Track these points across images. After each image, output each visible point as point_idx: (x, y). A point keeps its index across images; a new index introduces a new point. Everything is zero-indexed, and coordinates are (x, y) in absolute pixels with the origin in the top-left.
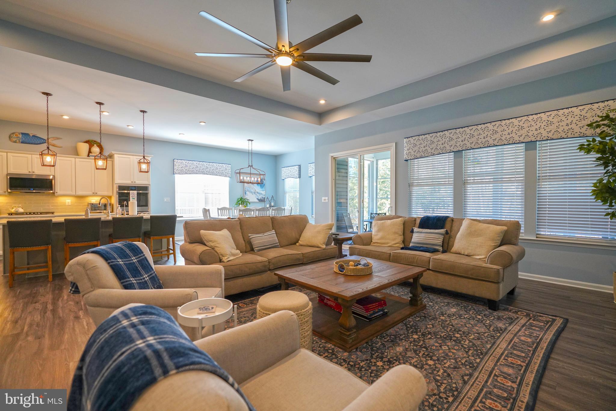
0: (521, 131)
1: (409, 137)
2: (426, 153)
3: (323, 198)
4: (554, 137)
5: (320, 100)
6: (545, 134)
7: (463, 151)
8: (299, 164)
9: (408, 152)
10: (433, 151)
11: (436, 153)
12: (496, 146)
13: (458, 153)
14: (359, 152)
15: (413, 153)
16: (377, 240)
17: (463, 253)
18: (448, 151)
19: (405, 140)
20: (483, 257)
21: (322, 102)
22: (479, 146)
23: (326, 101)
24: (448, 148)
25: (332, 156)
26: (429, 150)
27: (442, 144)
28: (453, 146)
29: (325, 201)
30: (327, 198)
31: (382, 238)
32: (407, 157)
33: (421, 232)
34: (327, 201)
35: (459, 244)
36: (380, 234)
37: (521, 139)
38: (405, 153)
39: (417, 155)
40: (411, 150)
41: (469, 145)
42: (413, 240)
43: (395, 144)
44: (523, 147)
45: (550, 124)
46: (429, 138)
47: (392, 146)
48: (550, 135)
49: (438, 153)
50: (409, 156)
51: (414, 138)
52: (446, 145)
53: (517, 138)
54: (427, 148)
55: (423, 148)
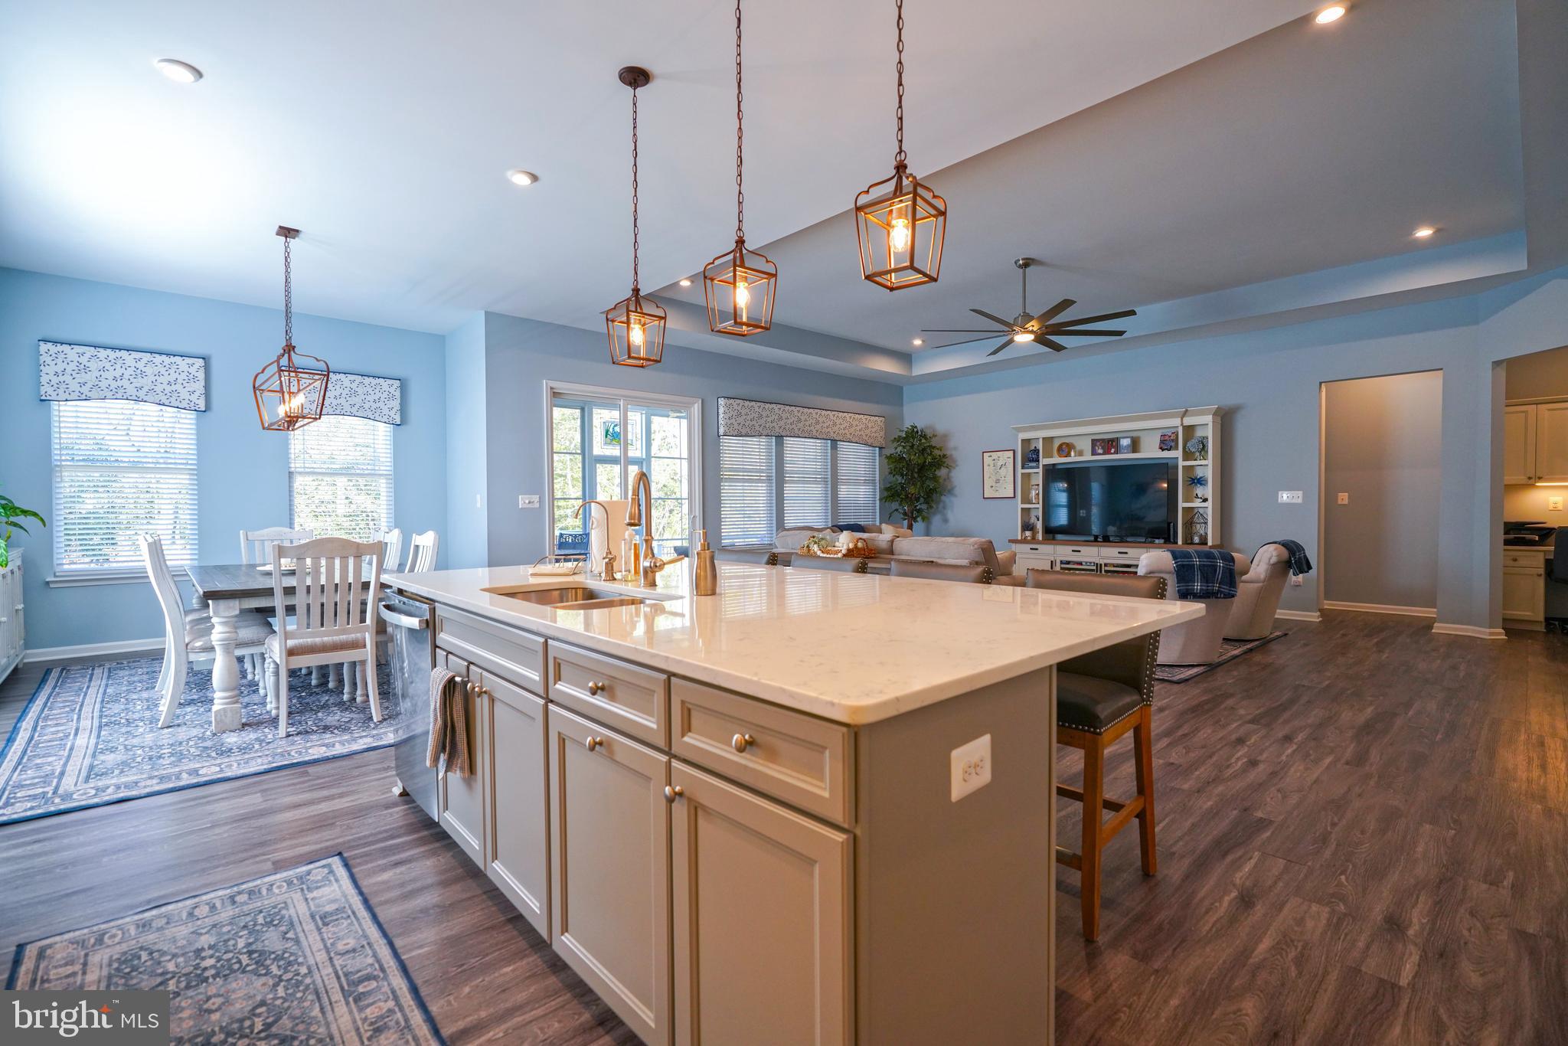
0: (835, 428)
1: (730, 398)
3: (523, 501)
4: (853, 440)
6: (848, 436)
7: (785, 438)
8: (198, 350)
9: (729, 422)
10: (761, 429)
12: (815, 438)
13: (779, 439)
15: (734, 426)
18: (777, 435)
19: (722, 401)
21: (685, 283)
23: (692, 282)
24: (777, 429)
25: (551, 388)
27: (771, 422)
28: (782, 428)
29: (530, 506)
30: (536, 498)
32: (727, 431)
34: (537, 506)
37: (835, 436)
38: (722, 423)
41: (795, 431)
43: (700, 402)
44: (829, 445)
45: (851, 426)
46: (757, 409)
47: (694, 403)
48: (850, 437)
49: (766, 434)
50: (730, 431)
51: (738, 402)
52: (776, 424)
53: (832, 434)
54: (755, 422)
55: (749, 422)
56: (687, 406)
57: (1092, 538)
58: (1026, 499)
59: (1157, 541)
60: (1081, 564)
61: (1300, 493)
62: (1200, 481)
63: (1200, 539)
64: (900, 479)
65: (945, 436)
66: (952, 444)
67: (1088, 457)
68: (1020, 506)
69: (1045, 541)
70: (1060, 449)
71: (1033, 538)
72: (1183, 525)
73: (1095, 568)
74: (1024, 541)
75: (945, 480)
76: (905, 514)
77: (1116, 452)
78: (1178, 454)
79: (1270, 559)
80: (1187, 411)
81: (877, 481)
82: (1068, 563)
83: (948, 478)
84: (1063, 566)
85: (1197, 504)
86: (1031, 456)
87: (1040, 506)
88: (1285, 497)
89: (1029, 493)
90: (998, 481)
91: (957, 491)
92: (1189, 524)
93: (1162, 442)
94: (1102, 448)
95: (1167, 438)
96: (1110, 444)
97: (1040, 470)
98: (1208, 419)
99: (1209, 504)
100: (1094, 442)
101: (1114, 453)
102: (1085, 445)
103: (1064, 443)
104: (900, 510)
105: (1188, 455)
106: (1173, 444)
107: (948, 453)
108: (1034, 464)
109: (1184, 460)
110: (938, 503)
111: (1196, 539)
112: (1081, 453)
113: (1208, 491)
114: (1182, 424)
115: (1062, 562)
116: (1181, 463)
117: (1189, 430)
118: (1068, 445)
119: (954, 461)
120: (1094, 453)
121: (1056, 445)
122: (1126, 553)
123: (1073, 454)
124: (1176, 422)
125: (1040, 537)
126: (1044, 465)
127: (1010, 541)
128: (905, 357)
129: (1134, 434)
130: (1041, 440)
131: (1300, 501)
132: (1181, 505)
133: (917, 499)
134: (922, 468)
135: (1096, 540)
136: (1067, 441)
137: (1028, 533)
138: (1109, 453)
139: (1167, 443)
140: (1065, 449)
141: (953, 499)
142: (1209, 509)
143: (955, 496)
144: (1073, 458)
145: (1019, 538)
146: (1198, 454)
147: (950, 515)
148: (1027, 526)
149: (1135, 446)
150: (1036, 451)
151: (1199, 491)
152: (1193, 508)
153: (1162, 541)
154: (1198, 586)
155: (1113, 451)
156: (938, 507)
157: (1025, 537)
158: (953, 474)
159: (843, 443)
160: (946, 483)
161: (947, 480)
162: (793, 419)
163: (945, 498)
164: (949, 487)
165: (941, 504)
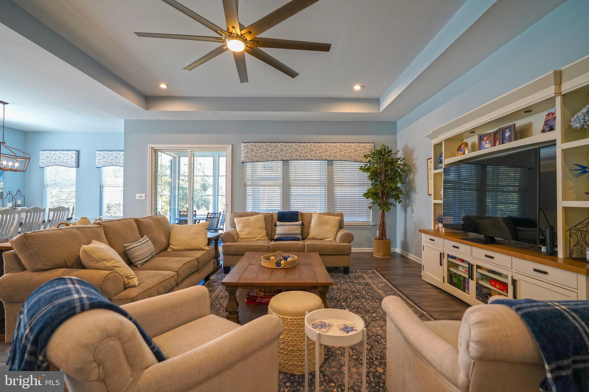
0: (327, 153)
1: (247, 142)
2: (261, 159)
3: (138, 196)
4: (343, 159)
5: (159, 84)
6: (339, 157)
7: (290, 161)
8: (77, 149)
9: (245, 155)
10: (267, 157)
11: (270, 159)
12: (312, 160)
13: (286, 162)
14: (190, 148)
15: (250, 157)
16: (245, 235)
17: (317, 238)
18: (280, 159)
19: (242, 144)
20: (332, 239)
21: (163, 86)
22: (301, 159)
23: (167, 85)
24: (279, 156)
25: (152, 148)
26: (265, 156)
27: (275, 153)
28: (283, 156)
29: (141, 198)
30: (143, 195)
31: (249, 233)
32: (245, 160)
33: (285, 225)
34: (144, 198)
35: (313, 231)
36: (247, 230)
37: (327, 158)
38: (242, 156)
39: (254, 159)
40: (248, 154)
41: (295, 157)
42: (277, 232)
43: (231, 146)
44: (326, 163)
46: (265, 146)
47: (228, 148)
48: (341, 158)
49: (272, 160)
50: (247, 159)
51: (251, 144)
52: (278, 154)
53: (324, 157)
54: (263, 154)
55: (259, 154)
56: (224, 149)
58: (438, 196)
60: (462, 261)
65: (412, 151)
66: (415, 156)
67: (478, 152)
68: (433, 201)
70: (459, 148)
72: (563, 231)
78: (557, 134)
80: (560, 74)
82: (454, 258)
83: (413, 180)
86: (440, 160)
87: (442, 202)
91: (417, 190)
97: (443, 169)
103: (463, 143)
107: (413, 162)
108: (439, 165)
109: (564, 142)
114: (558, 93)
115: (448, 255)
116: (559, 148)
119: (416, 168)
122: (493, 257)
123: (467, 151)
124: (550, 91)
126: (445, 165)
127: (422, 231)
128: (375, 101)
132: (560, 204)
137: (441, 226)
140: (462, 148)
141: (416, 195)
143: (416, 193)
144: (468, 154)
145: (432, 229)
147: (414, 207)
148: (439, 220)
150: (441, 153)
156: (409, 201)
157: (436, 229)
158: (415, 178)
159: (337, 162)
160: (413, 184)
161: (413, 182)
162: (292, 150)
163: (413, 195)
164: (414, 187)
165: (411, 199)
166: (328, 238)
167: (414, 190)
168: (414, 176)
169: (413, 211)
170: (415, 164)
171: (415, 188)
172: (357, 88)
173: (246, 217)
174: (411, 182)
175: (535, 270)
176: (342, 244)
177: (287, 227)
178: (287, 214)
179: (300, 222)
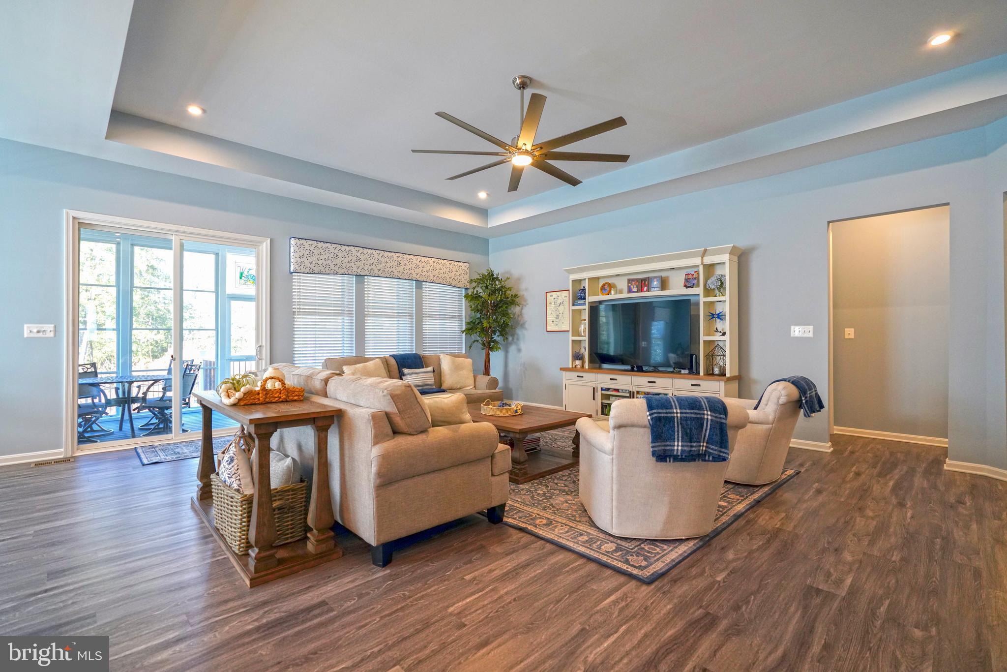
1: (302, 239)
3: (29, 329)
4: (436, 281)
6: (431, 277)
7: (366, 277)
9: (300, 260)
10: (336, 268)
11: (341, 271)
12: (399, 278)
13: (360, 277)
14: (178, 232)
15: (308, 264)
18: (353, 273)
19: (293, 241)
20: (472, 387)
21: (194, 110)
22: (385, 275)
23: (204, 111)
24: (355, 269)
25: (74, 218)
26: (332, 266)
27: (348, 262)
28: (360, 268)
29: (40, 335)
30: (47, 326)
32: (299, 269)
34: (50, 335)
35: (448, 380)
37: (411, 277)
38: (293, 261)
39: (314, 268)
40: (304, 259)
41: (376, 272)
43: (269, 241)
44: (414, 285)
45: (435, 269)
46: (332, 250)
47: (261, 242)
48: (435, 279)
49: (343, 273)
50: (302, 268)
51: (310, 242)
52: (353, 264)
53: (415, 276)
54: (329, 262)
55: (323, 261)
56: (255, 245)
57: (629, 367)
58: (576, 332)
59: (683, 371)
60: (617, 390)
61: (811, 328)
62: (721, 316)
63: (720, 370)
64: (478, 315)
65: (519, 280)
66: (523, 286)
67: (626, 295)
68: (571, 338)
69: (592, 369)
70: (603, 288)
71: (583, 366)
72: (704, 357)
73: (628, 395)
74: (574, 369)
75: (518, 316)
76: (484, 344)
77: (648, 290)
78: (699, 290)
79: (779, 399)
80: (705, 251)
81: (464, 317)
82: (608, 389)
83: (521, 314)
84: (604, 392)
85: (717, 337)
86: (579, 296)
87: (586, 338)
88: (797, 331)
89: (579, 326)
90: (557, 317)
91: (527, 325)
92: (711, 357)
93: (687, 280)
94: (637, 287)
95: (690, 276)
96: (643, 283)
97: (586, 307)
98: (725, 258)
99: (727, 338)
100: (629, 281)
101: (646, 291)
102: (622, 284)
103: (606, 283)
104: (480, 341)
105: (708, 292)
106: (695, 282)
107: (521, 293)
108: (581, 302)
109: (705, 296)
110: (513, 335)
111: (716, 371)
112: (621, 292)
113: (726, 325)
114: (702, 263)
115: (602, 389)
116: (702, 300)
117: (710, 268)
118: (609, 284)
119: (525, 301)
120: (630, 291)
121: (602, 282)
122: (655, 382)
123: (613, 292)
124: (697, 261)
125: (586, 366)
126: (589, 303)
127: (561, 369)
128: (482, 212)
129: (664, 274)
130: (587, 280)
131: (811, 335)
132: (703, 338)
133: (494, 332)
134: (496, 306)
135: (632, 370)
136: (610, 281)
137: (578, 362)
138: (642, 291)
139: (690, 282)
140: (607, 288)
141: (525, 332)
142: (728, 343)
143: (526, 329)
144: (613, 296)
145: (571, 366)
146: (717, 291)
147: (522, 345)
148: (577, 356)
149: (664, 284)
150: (584, 290)
151: (719, 325)
152: (713, 341)
153: (687, 371)
154: (678, 446)
155: (645, 289)
156: (513, 339)
157: (574, 366)
158: (524, 311)
159: (427, 284)
160: (519, 319)
161: (520, 316)
162: (372, 260)
163: (519, 331)
164: (521, 322)
165: (516, 336)
166: (468, 386)
167: (522, 326)
168: (522, 309)
169: (519, 350)
170: (523, 295)
171: (524, 324)
172: (482, 195)
173: (362, 364)
174: (516, 316)
175: (692, 385)
176: (488, 391)
177: (420, 376)
178: (408, 358)
179: (430, 369)
